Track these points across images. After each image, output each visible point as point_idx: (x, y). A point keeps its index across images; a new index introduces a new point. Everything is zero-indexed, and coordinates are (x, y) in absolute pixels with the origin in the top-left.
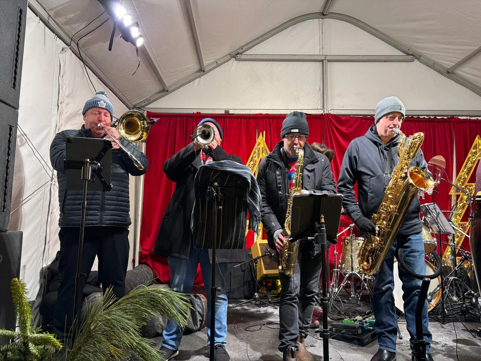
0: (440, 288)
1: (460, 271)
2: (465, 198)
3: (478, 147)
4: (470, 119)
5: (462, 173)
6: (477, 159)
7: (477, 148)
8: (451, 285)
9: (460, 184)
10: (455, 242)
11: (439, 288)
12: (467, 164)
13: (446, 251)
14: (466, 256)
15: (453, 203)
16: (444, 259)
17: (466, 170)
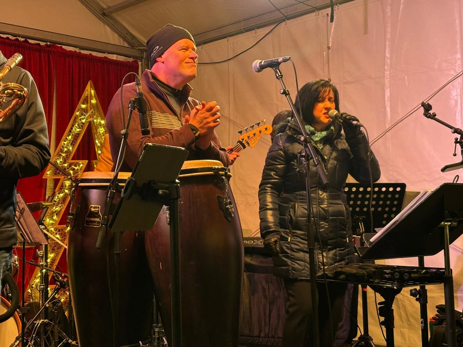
0: (20, 341)
1: (53, 308)
2: (67, 185)
3: (89, 100)
4: (80, 53)
5: (65, 143)
6: (88, 120)
7: (87, 103)
8: (38, 334)
9: (61, 160)
10: (49, 260)
11: (18, 342)
12: (72, 129)
13: (33, 278)
14: (63, 281)
15: (48, 194)
16: (29, 291)
17: (70, 137)
